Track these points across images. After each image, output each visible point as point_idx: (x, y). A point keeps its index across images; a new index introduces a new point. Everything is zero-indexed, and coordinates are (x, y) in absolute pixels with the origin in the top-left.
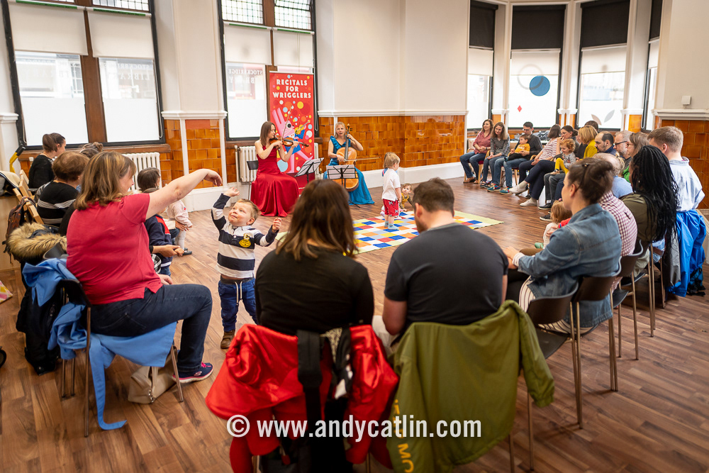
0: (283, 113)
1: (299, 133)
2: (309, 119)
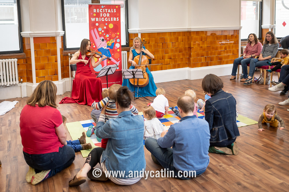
0: (98, 32)
1: (110, 45)
2: (118, 35)
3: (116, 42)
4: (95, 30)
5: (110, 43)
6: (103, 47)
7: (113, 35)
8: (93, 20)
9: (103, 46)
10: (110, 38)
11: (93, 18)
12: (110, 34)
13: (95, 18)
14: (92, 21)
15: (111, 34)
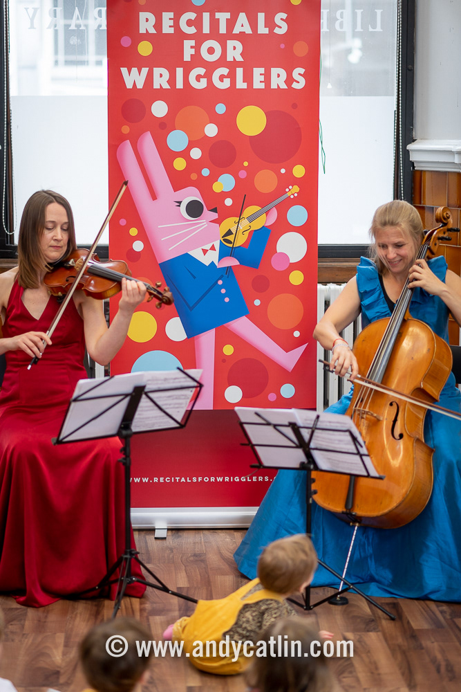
0: (168, 156)
1: (241, 240)
2: (295, 181)
3: (283, 226)
4: (148, 143)
5: (242, 228)
6: (197, 254)
7: (265, 181)
8: (134, 78)
9: (195, 244)
10: (244, 196)
11: (134, 70)
12: (243, 174)
13: (145, 71)
14: (129, 85)
15: (252, 172)
